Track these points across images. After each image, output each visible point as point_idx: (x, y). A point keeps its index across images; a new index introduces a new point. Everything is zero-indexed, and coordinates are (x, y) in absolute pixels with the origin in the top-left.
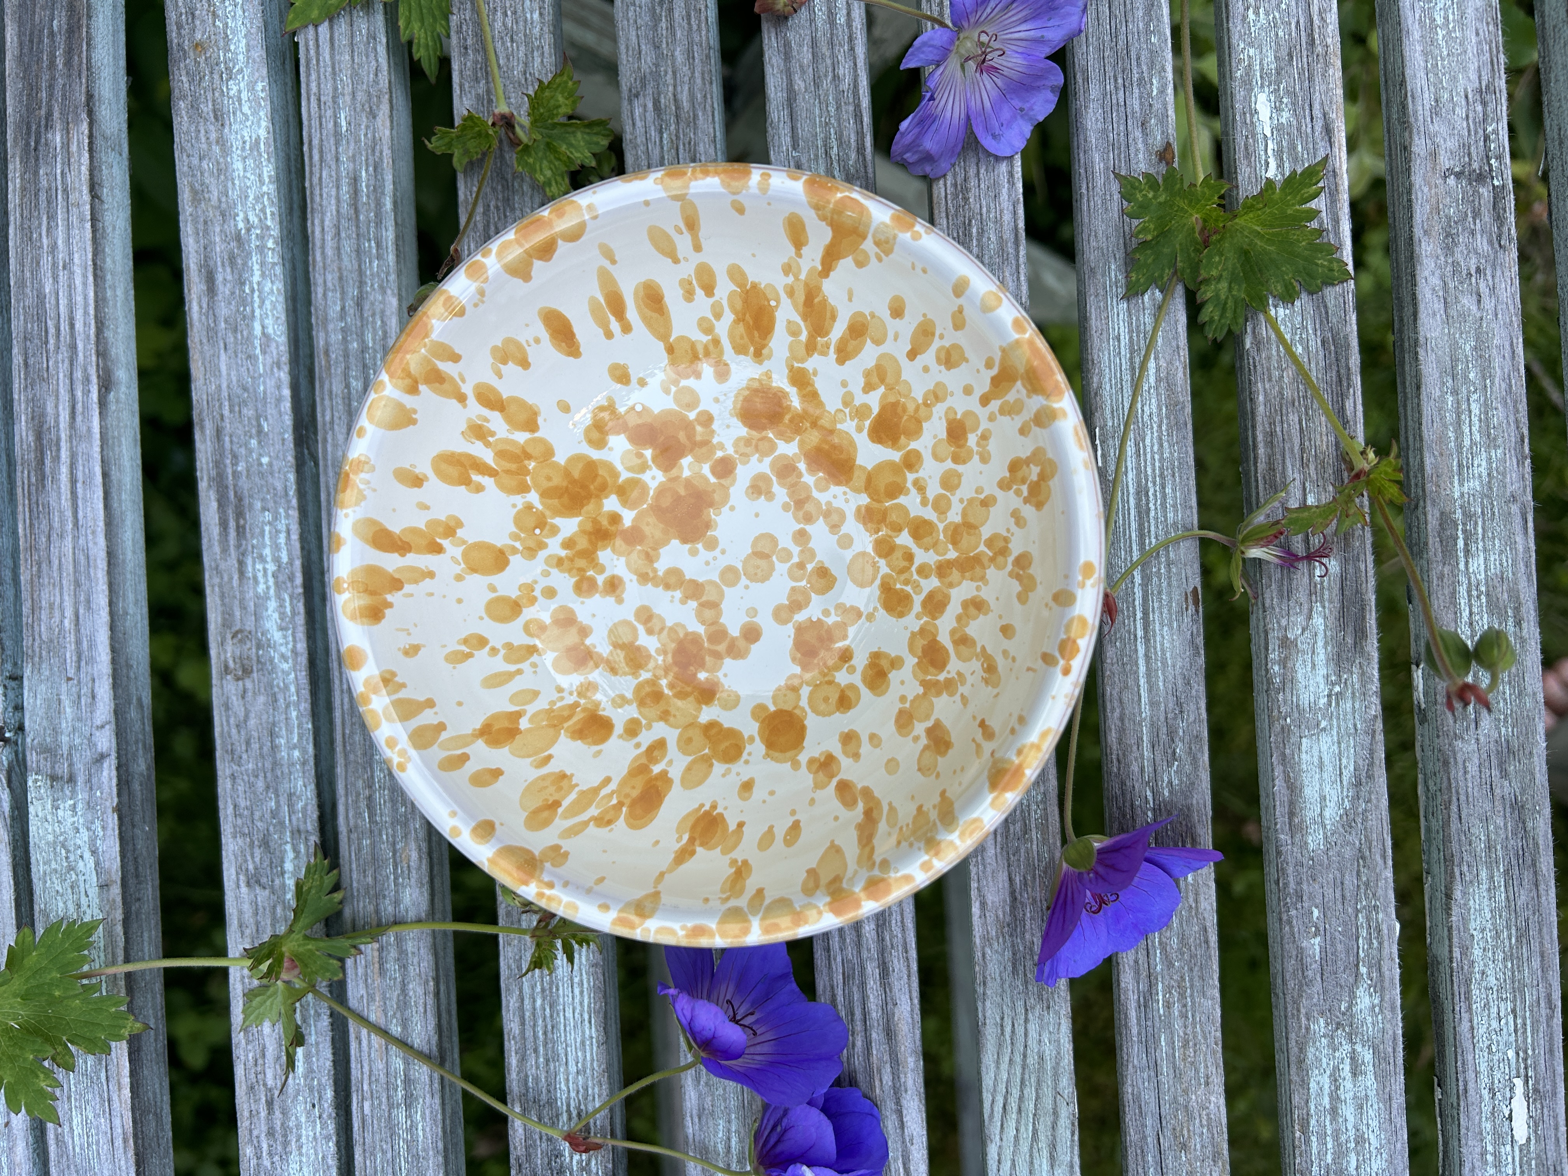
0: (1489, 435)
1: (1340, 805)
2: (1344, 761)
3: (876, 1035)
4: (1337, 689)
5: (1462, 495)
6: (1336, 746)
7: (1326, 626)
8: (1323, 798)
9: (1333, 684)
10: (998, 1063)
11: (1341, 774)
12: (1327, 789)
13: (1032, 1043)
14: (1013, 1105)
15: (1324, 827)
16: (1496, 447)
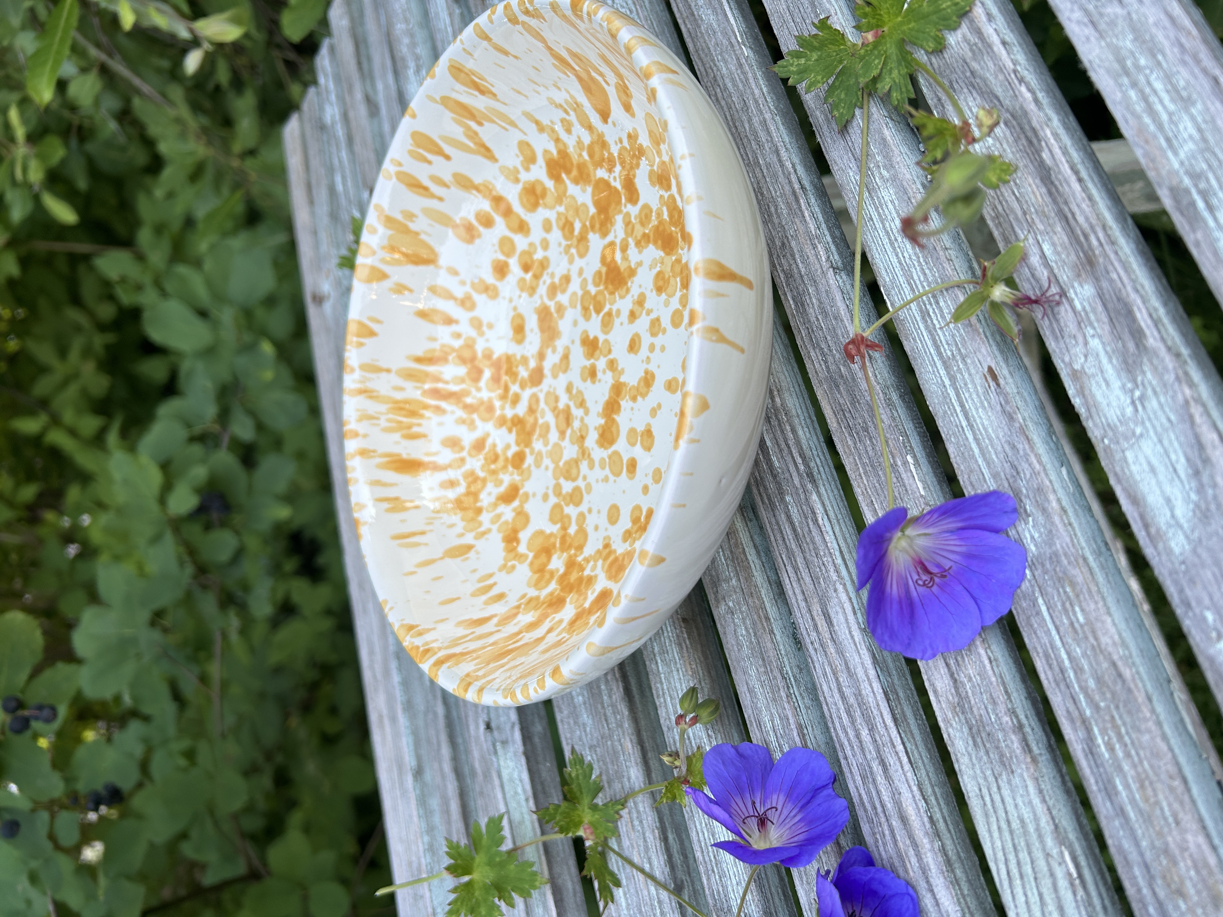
0: (1182, 98)
1: (1187, 500)
2: (1173, 457)
3: (896, 823)
4: (1137, 393)
5: (1182, 163)
6: (1159, 447)
7: (1103, 343)
8: (1168, 501)
9: (1132, 391)
10: (989, 831)
11: (1175, 470)
12: (1168, 489)
13: (1010, 808)
14: (1015, 871)
15: (1181, 527)
16: (1194, 103)
